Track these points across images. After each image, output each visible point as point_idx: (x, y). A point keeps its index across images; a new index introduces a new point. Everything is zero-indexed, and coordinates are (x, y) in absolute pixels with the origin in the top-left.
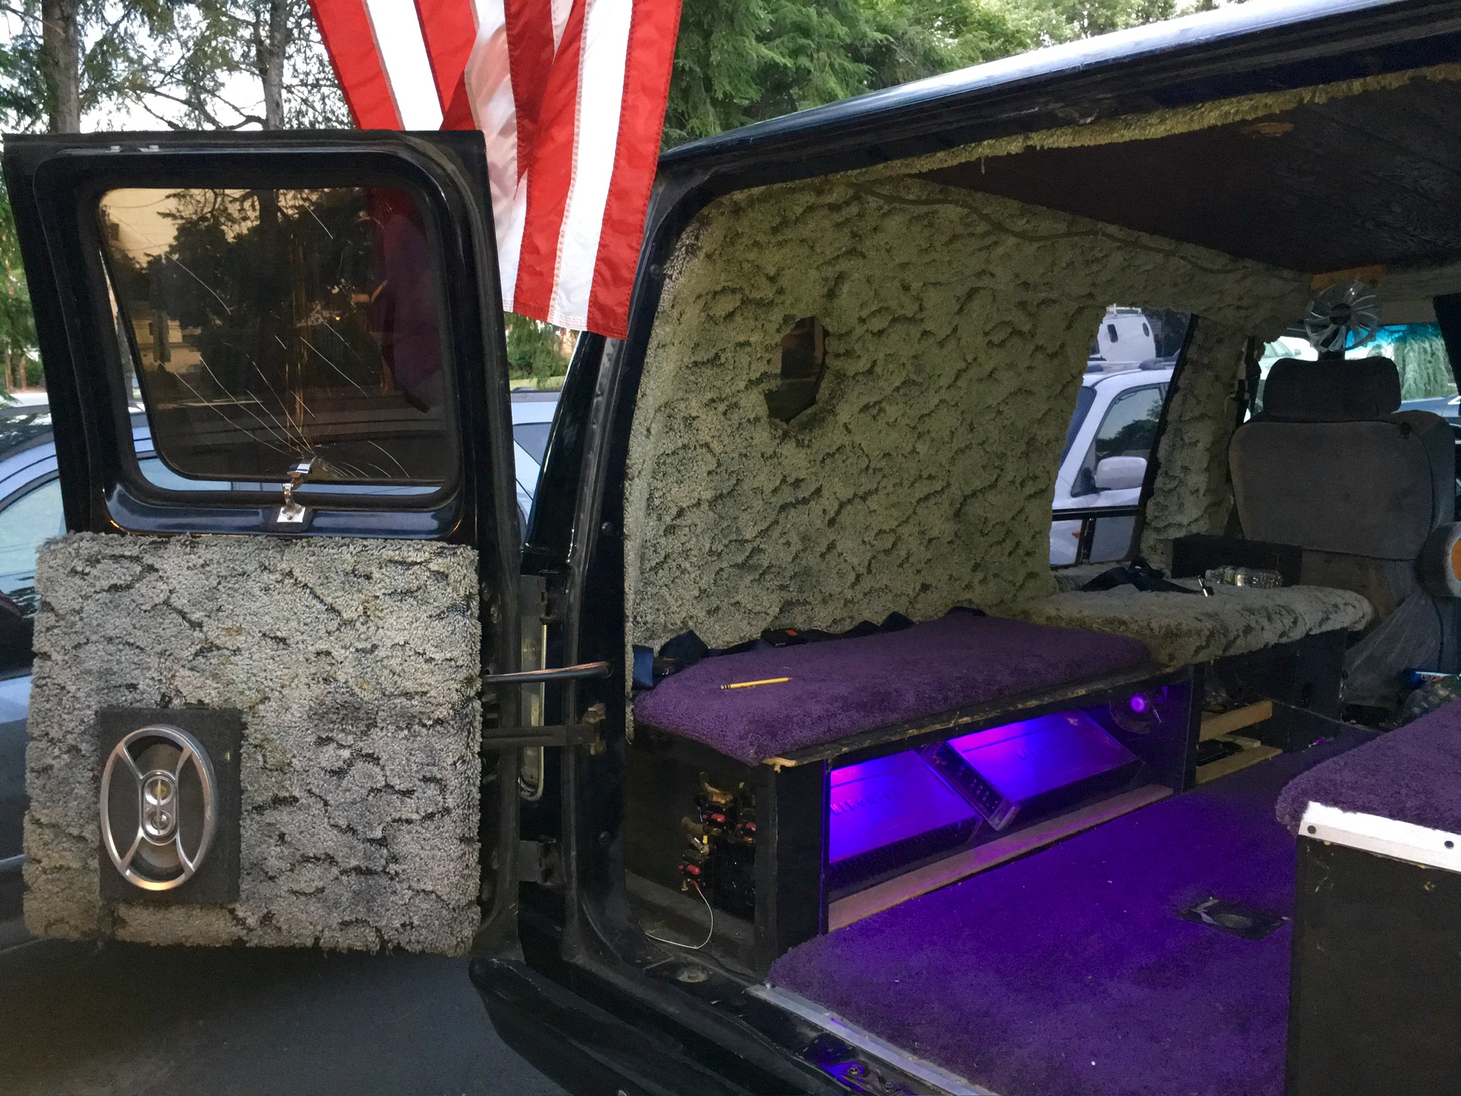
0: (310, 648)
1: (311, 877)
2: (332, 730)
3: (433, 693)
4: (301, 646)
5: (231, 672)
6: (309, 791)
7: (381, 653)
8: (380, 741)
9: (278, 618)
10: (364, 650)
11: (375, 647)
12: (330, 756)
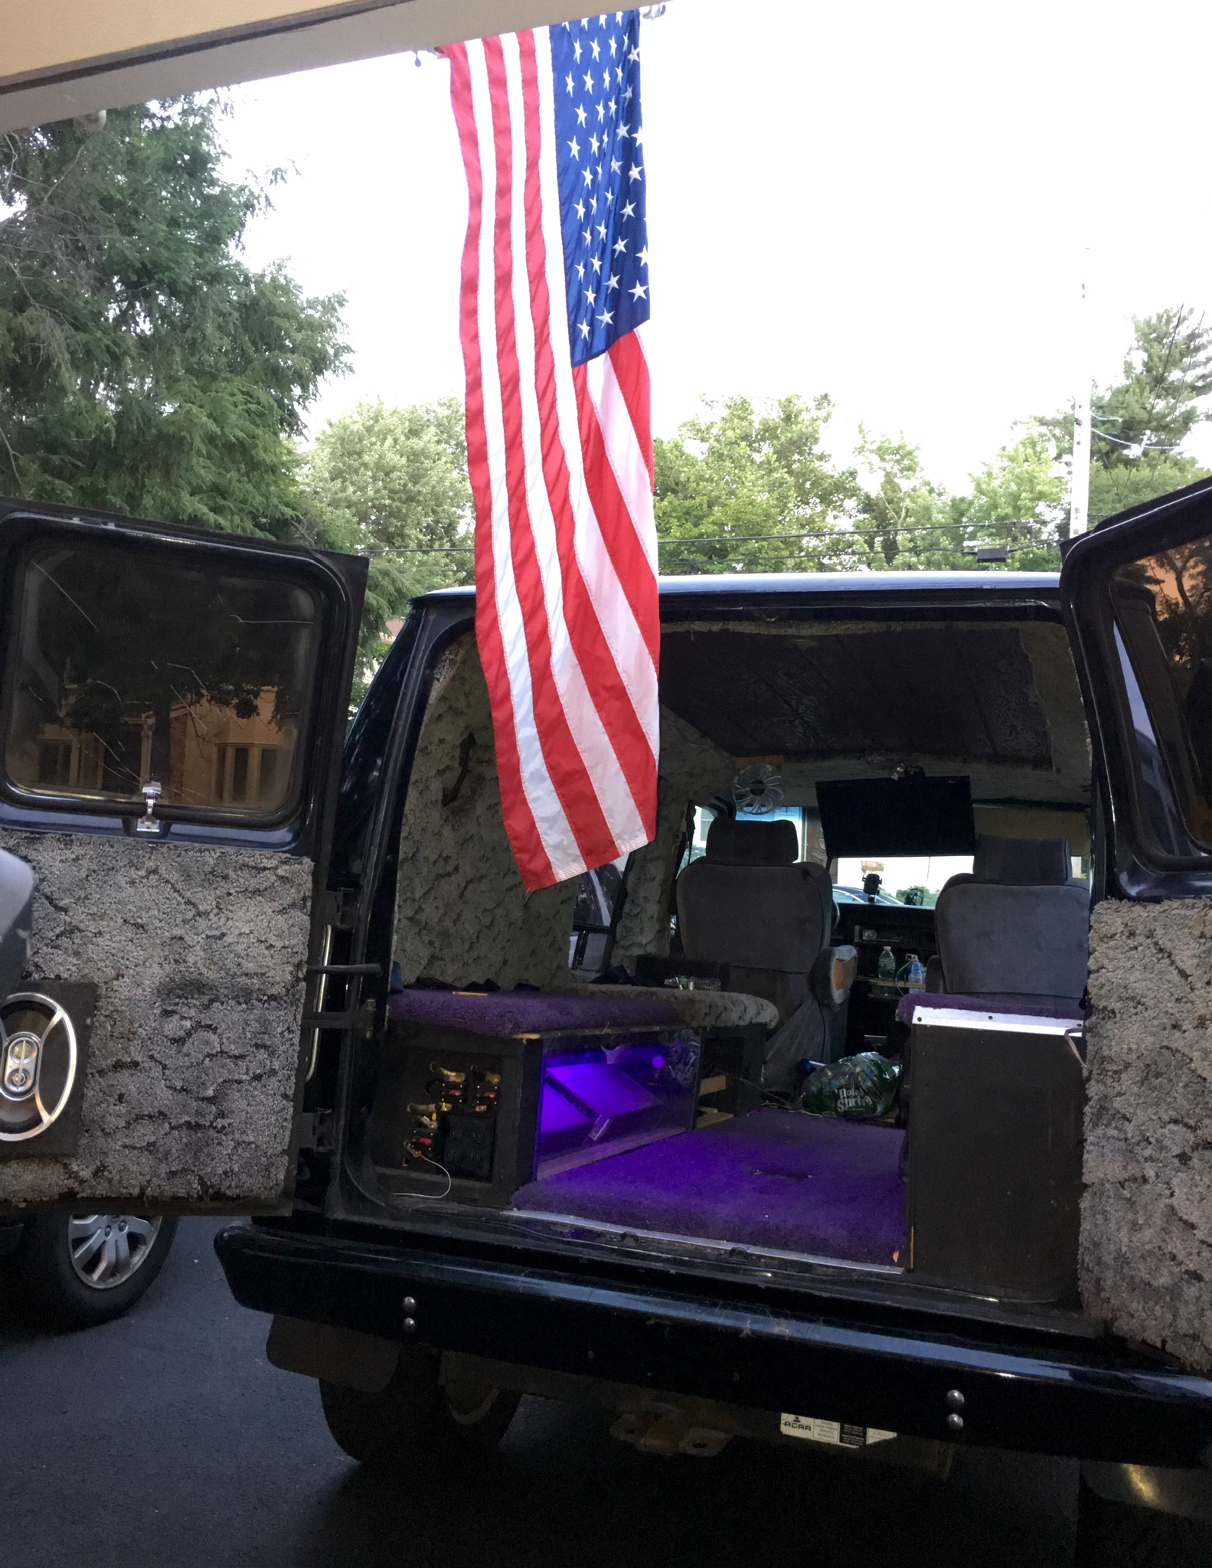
0: (166, 934)
1: (145, 1133)
2: (176, 1004)
3: (270, 974)
4: (159, 932)
5: (91, 951)
6: (152, 1057)
7: (228, 939)
8: (219, 1013)
9: (140, 908)
10: (213, 937)
11: (223, 935)
12: (173, 1027)
